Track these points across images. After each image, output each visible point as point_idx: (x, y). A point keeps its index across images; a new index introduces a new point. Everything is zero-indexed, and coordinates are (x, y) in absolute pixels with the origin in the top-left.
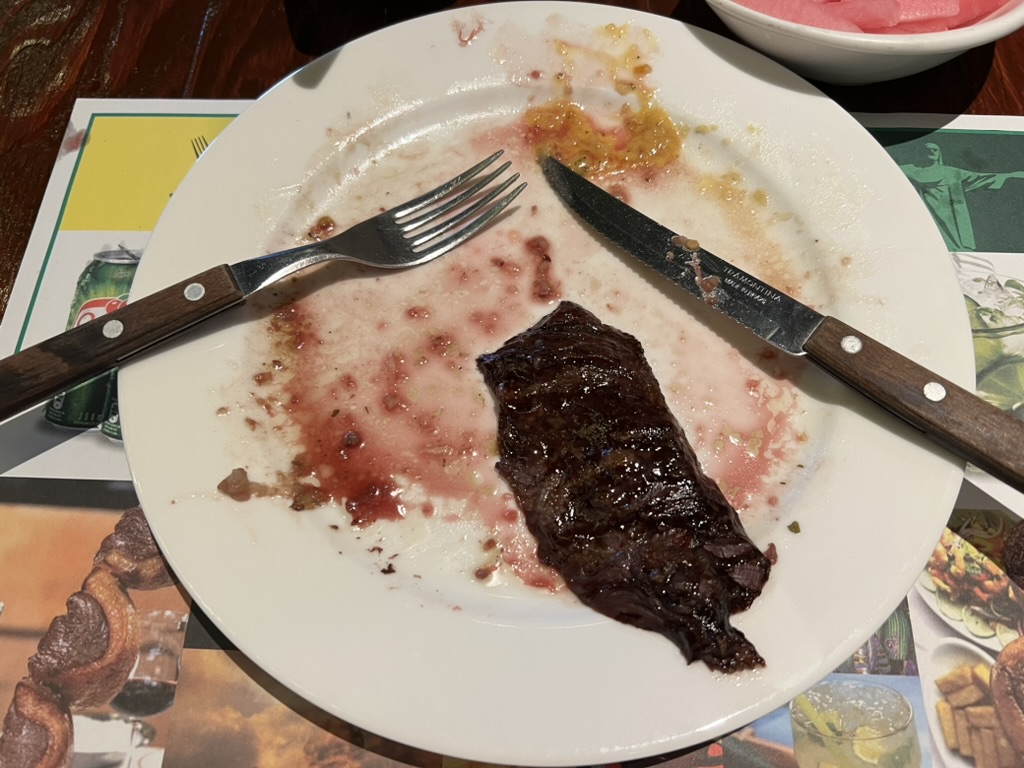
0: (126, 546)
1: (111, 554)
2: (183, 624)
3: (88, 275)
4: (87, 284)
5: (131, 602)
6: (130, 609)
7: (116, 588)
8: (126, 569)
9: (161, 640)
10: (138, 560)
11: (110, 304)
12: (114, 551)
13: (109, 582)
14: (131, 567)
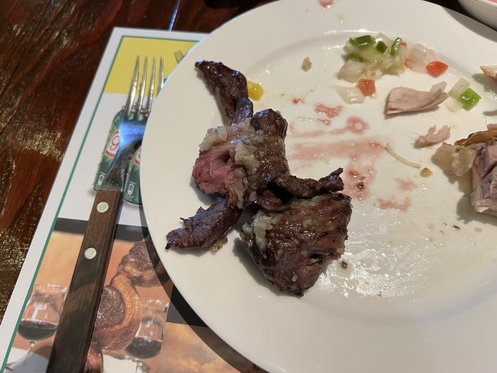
0: (135, 262)
1: (126, 265)
2: (166, 308)
3: (119, 117)
4: (118, 121)
5: (137, 293)
6: (137, 297)
7: (129, 284)
8: (135, 275)
9: (154, 316)
10: (141, 270)
12: (128, 264)
13: (125, 281)
14: (138, 274)
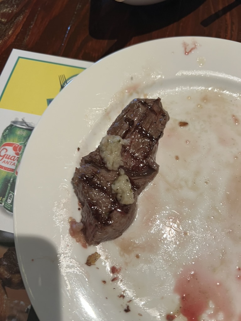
0: (7, 265)
2: (28, 309)
3: (7, 131)
4: (6, 135)
5: (6, 293)
6: (5, 297)
7: (1, 285)
8: (6, 277)
9: (18, 315)
10: (11, 273)
11: (15, 146)
12: (2, 266)
14: (8, 276)
